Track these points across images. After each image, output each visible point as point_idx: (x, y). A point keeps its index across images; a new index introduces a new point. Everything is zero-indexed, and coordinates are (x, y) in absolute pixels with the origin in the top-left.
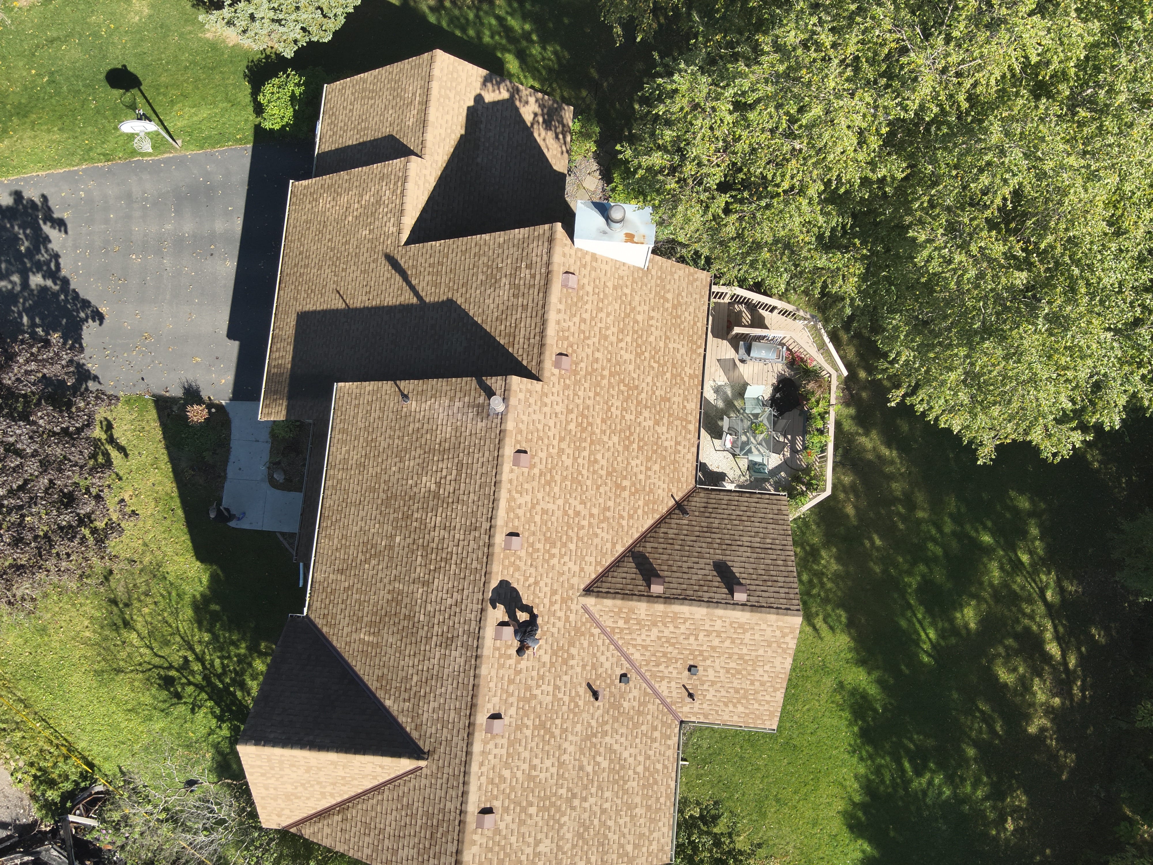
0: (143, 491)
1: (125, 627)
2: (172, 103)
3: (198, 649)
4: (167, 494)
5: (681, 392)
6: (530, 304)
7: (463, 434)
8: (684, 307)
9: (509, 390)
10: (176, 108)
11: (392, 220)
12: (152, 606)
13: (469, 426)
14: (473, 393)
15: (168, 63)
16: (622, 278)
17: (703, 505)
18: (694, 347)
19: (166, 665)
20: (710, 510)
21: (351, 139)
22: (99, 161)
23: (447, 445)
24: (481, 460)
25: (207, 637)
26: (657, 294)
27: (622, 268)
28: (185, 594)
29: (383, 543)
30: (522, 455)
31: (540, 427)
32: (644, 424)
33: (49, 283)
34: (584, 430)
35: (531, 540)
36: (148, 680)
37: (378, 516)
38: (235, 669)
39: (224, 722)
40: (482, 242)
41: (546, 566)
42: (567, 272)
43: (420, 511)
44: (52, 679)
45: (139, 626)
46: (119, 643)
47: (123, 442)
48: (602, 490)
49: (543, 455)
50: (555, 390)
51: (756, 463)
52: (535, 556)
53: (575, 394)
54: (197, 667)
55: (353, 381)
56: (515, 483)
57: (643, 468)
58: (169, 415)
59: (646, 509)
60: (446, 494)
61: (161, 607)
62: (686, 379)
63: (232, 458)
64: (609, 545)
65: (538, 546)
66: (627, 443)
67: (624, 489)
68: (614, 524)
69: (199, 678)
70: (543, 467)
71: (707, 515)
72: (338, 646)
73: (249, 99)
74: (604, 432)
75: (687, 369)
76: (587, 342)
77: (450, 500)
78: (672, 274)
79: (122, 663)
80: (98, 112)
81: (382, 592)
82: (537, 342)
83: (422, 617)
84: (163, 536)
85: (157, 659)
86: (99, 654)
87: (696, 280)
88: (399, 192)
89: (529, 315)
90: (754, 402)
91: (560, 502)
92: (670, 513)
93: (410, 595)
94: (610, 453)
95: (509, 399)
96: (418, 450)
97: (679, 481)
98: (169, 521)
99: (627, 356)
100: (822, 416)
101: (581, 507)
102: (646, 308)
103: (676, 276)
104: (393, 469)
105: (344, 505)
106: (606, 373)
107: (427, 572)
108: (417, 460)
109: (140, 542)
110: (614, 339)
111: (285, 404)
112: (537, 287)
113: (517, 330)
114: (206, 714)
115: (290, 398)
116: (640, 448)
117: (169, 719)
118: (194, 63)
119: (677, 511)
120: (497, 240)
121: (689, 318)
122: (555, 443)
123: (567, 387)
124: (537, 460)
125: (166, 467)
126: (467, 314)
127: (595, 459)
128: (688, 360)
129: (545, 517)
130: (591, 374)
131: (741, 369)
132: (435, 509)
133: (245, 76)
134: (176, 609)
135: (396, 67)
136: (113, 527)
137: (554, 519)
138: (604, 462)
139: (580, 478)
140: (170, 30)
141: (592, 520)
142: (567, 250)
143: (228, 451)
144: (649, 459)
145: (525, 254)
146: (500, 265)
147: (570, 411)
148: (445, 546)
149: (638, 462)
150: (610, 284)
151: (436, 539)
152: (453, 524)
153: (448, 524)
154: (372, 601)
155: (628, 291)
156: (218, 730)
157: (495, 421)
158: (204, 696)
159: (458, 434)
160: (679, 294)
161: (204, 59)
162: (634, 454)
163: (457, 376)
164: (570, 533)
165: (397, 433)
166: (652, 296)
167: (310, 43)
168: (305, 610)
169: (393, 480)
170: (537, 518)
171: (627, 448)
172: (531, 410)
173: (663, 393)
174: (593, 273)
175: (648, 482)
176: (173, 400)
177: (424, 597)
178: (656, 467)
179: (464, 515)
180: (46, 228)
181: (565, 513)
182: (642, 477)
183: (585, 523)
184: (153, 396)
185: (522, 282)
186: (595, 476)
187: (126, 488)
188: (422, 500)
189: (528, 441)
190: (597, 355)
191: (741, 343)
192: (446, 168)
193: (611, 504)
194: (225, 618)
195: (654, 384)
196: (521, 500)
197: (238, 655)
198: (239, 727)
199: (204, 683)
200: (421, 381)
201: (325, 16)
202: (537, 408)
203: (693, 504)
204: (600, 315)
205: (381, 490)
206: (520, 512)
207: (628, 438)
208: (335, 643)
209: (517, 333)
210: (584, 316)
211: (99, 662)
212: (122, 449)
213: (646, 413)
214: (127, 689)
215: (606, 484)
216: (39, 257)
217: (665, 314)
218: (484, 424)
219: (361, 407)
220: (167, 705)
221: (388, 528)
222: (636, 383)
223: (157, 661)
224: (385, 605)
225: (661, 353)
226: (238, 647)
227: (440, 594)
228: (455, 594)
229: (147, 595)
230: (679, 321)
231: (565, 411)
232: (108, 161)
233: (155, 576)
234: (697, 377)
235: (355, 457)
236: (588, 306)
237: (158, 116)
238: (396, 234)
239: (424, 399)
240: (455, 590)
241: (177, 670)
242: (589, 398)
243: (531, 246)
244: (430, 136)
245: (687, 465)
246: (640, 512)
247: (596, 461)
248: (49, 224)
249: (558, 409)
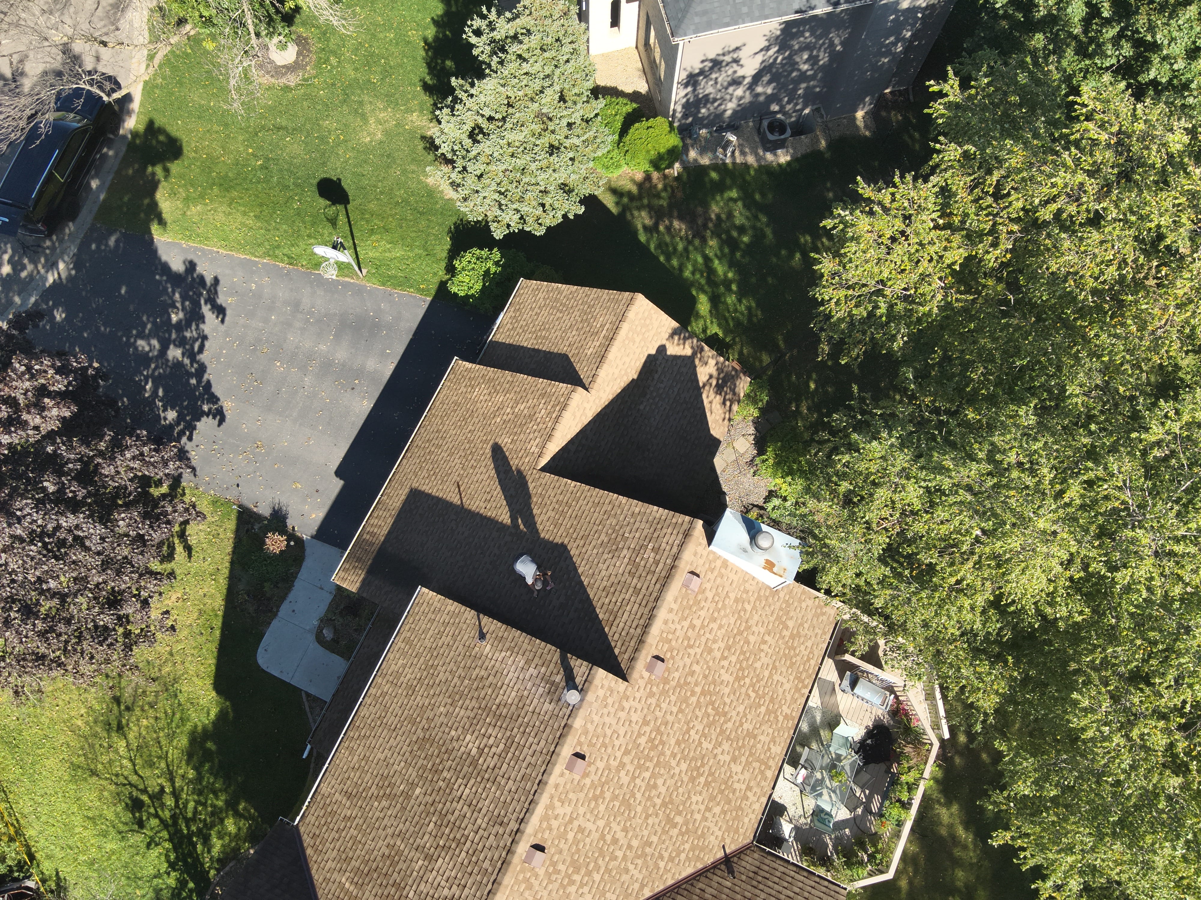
0: (192, 598)
1: (117, 731)
2: (372, 232)
3: (178, 783)
4: (213, 610)
5: (771, 731)
6: (643, 591)
7: (526, 707)
8: (802, 640)
9: (591, 683)
10: (373, 238)
11: (538, 440)
12: (152, 721)
13: (535, 701)
14: (552, 665)
15: (382, 193)
16: (747, 592)
17: (754, 869)
18: (800, 685)
19: (141, 787)
20: (760, 879)
21: (527, 341)
22: (282, 261)
23: (505, 711)
24: (534, 747)
25: (191, 774)
26: (779, 618)
27: (751, 582)
28: (188, 720)
29: (402, 787)
30: (580, 761)
31: (609, 732)
32: (720, 757)
33: (187, 361)
34: (654, 748)
35: (555, 859)
36: (118, 794)
37: (407, 754)
38: (205, 820)
39: (174, 870)
40: (617, 503)
41: (561, 892)
42: (693, 573)
43: (452, 771)
44: (28, 754)
45: (131, 736)
46: (106, 745)
47: (192, 541)
48: (650, 821)
49: (601, 765)
50: (638, 695)
51: (822, 811)
52: (554, 877)
53: (658, 705)
54: (169, 801)
55: (438, 593)
56: (561, 789)
57: (703, 808)
58: (247, 531)
59: (690, 855)
60: (485, 767)
61: (161, 725)
62: (781, 718)
63: (291, 596)
64: (637, 886)
65: (561, 867)
66: (695, 773)
67: (675, 826)
68: (651, 863)
69: (167, 814)
70: (596, 778)
71: (755, 883)
72: (316, 877)
73: (445, 254)
74: (674, 755)
75: (785, 708)
76: (689, 650)
77: (487, 776)
78: (800, 601)
79: (100, 766)
80: (298, 214)
81: (381, 842)
82: (636, 635)
83: (412, 893)
84: (192, 651)
85: (135, 777)
86: (82, 748)
87: (824, 614)
88: (554, 416)
89: (638, 601)
90: (842, 741)
91: (601, 823)
92: (714, 867)
93: (408, 862)
94: (673, 781)
95: (587, 692)
96: (474, 701)
97: (737, 831)
98: (204, 638)
99: (726, 677)
100: (911, 787)
101: (620, 835)
102: (762, 630)
103: (804, 605)
104: (442, 709)
105: (378, 723)
106: (698, 690)
107: (435, 845)
108: (469, 713)
109: (168, 649)
110: (718, 655)
111: (362, 576)
112: (656, 575)
113: (621, 612)
114: (161, 854)
115: (370, 572)
116: (707, 784)
117: (123, 844)
118: (406, 201)
119: (723, 867)
120: (633, 508)
121: (804, 652)
122: (619, 754)
123: (651, 694)
124: (592, 769)
125: (223, 581)
126: (576, 570)
127: (655, 783)
128: (789, 697)
129: (579, 836)
130: (681, 688)
131: (839, 698)
132: (467, 777)
133: (450, 231)
134: (174, 732)
135: (594, 293)
136: (146, 635)
137: (588, 840)
138: (663, 790)
139: (632, 801)
140: (395, 163)
141: (628, 853)
142: (700, 549)
143: (289, 589)
144: (712, 798)
145: (656, 535)
146: (627, 535)
147: (646, 723)
148: (463, 826)
149: (700, 799)
150: (732, 596)
151: (457, 813)
152: (480, 805)
153: (474, 802)
154: (367, 846)
155: (748, 607)
156: (165, 876)
157: (564, 710)
158: (165, 834)
159: (521, 705)
160: (801, 625)
161: (417, 202)
162: (698, 788)
163: (542, 640)
164: (600, 862)
165: (460, 670)
166: (772, 619)
167: (522, 231)
168: (298, 818)
169: (438, 721)
170: (571, 836)
171: (693, 779)
172: (605, 711)
173: (751, 728)
174: (719, 579)
175: (703, 824)
176: (258, 517)
177: (421, 872)
178: (717, 810)
179: (495, 801)
180: (206, 309)
181: (603, 837)
182: (698, 817)
183: (619, 854)
184: (240, 506)
185: (643, 563)
186: (649, 803)
187: (177, 589)
188: (457, 760)
189: (591, 745)
190: (695, 667)
191: (848, 673)
192: (607, 407)
193: (655, 839)
194: (216, 761)
195: (745, 715)
196: (560, 811)
197: (213, 806)
198: (187, 882)
199: (170, 822)
200: (504, 626)
201: (544, 211)
202: (613, 710)
203: (744, 863)
204: (712, 625)
205: (421, 726)
206: (555, 824)
207: (698, 769)
208: (313, 872)
209: (619, 614)
210: (695, 622)
211: (79, 756)
212: (188, 549)
213: (726, 746)
214: (94, 795)
215: (657, 815)
216: (188, 334)
217: (780, 642)
218: (551, 707)
219: (435, 624)
220: (126, 828)
221: (412, 773)
222: (727, 709)
223: (134, 779)
224: (379, 858)
225: (763, 683)
226: (217, 797)
227: (439, 878)
228: (455, 887)
229: (152, 707)
230: (792, 653)
231: (641, 721)
232: (291, 264)
233: (167, 690)
234: (793, 719)
235: (409, 676)
236: (702, 613)
237: (353, 239)
238: (536, 455)
239: (499, 648)
240: (457, 882)
241: (150, 797)
242: (671, 713)
243: (664, 531)
244: (602, 373)
245: (751, 815)
246: (683, 856)
247: (655, 786)
248: (209, 306)
249: (635, 717)
